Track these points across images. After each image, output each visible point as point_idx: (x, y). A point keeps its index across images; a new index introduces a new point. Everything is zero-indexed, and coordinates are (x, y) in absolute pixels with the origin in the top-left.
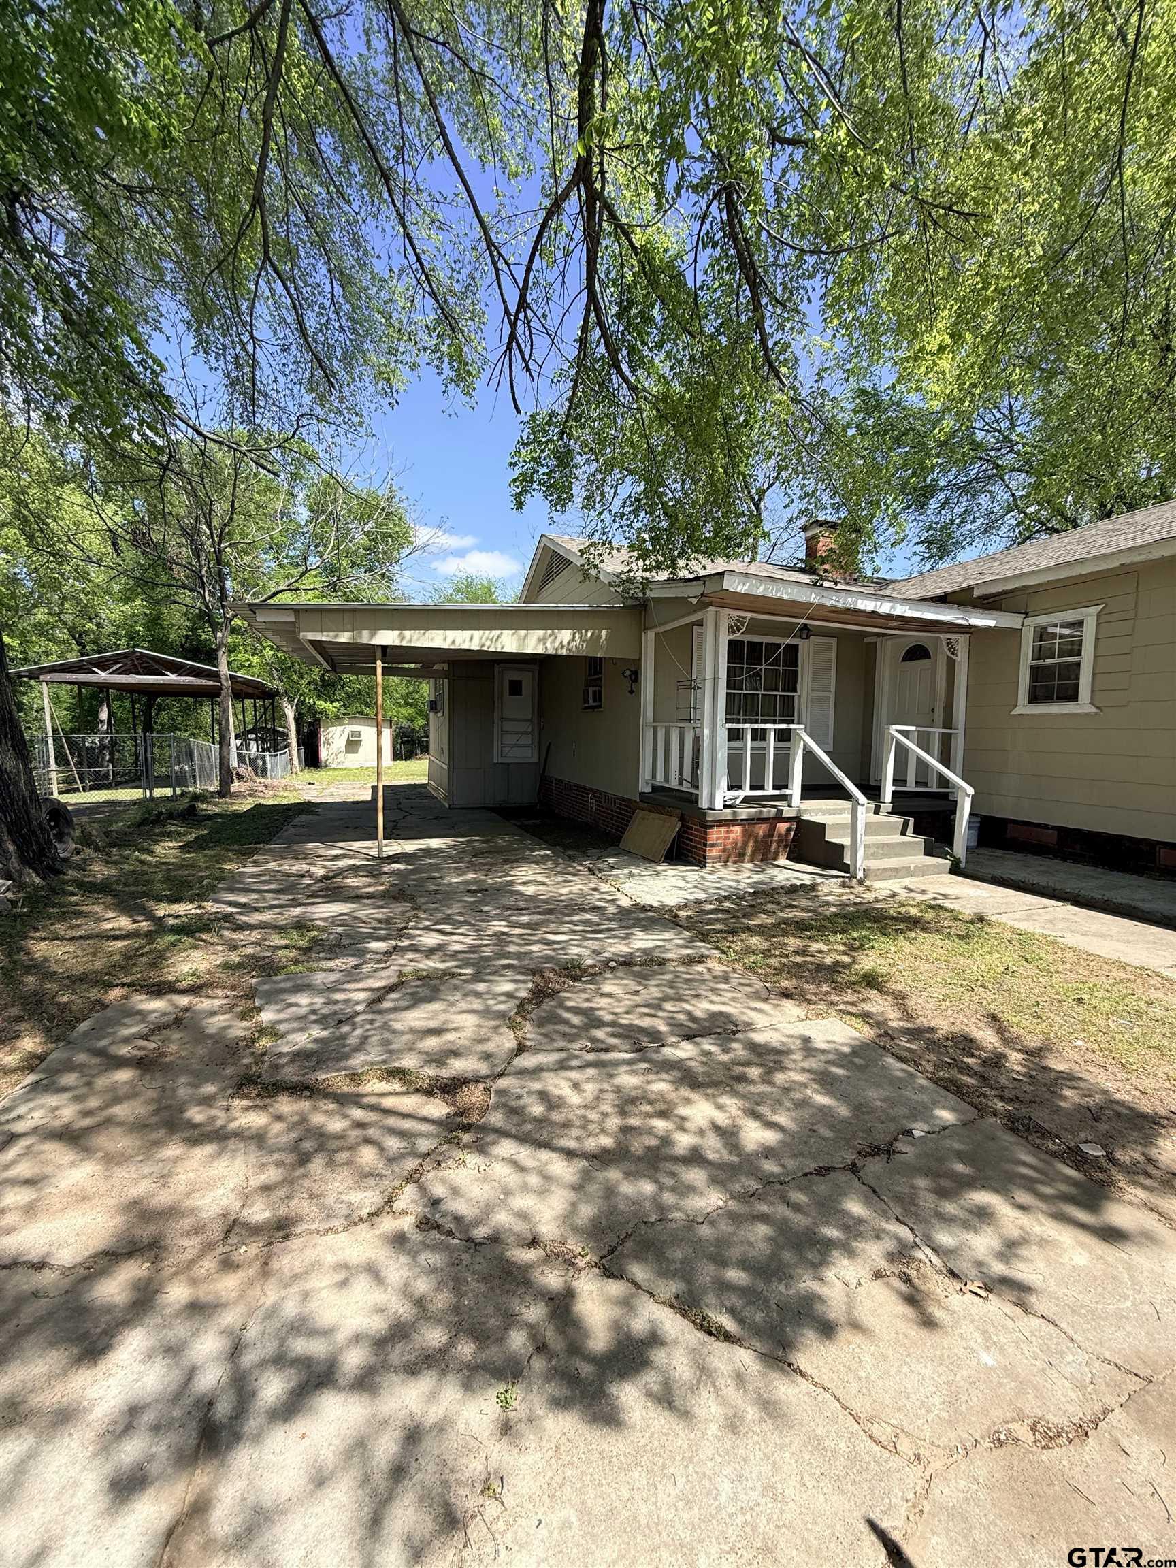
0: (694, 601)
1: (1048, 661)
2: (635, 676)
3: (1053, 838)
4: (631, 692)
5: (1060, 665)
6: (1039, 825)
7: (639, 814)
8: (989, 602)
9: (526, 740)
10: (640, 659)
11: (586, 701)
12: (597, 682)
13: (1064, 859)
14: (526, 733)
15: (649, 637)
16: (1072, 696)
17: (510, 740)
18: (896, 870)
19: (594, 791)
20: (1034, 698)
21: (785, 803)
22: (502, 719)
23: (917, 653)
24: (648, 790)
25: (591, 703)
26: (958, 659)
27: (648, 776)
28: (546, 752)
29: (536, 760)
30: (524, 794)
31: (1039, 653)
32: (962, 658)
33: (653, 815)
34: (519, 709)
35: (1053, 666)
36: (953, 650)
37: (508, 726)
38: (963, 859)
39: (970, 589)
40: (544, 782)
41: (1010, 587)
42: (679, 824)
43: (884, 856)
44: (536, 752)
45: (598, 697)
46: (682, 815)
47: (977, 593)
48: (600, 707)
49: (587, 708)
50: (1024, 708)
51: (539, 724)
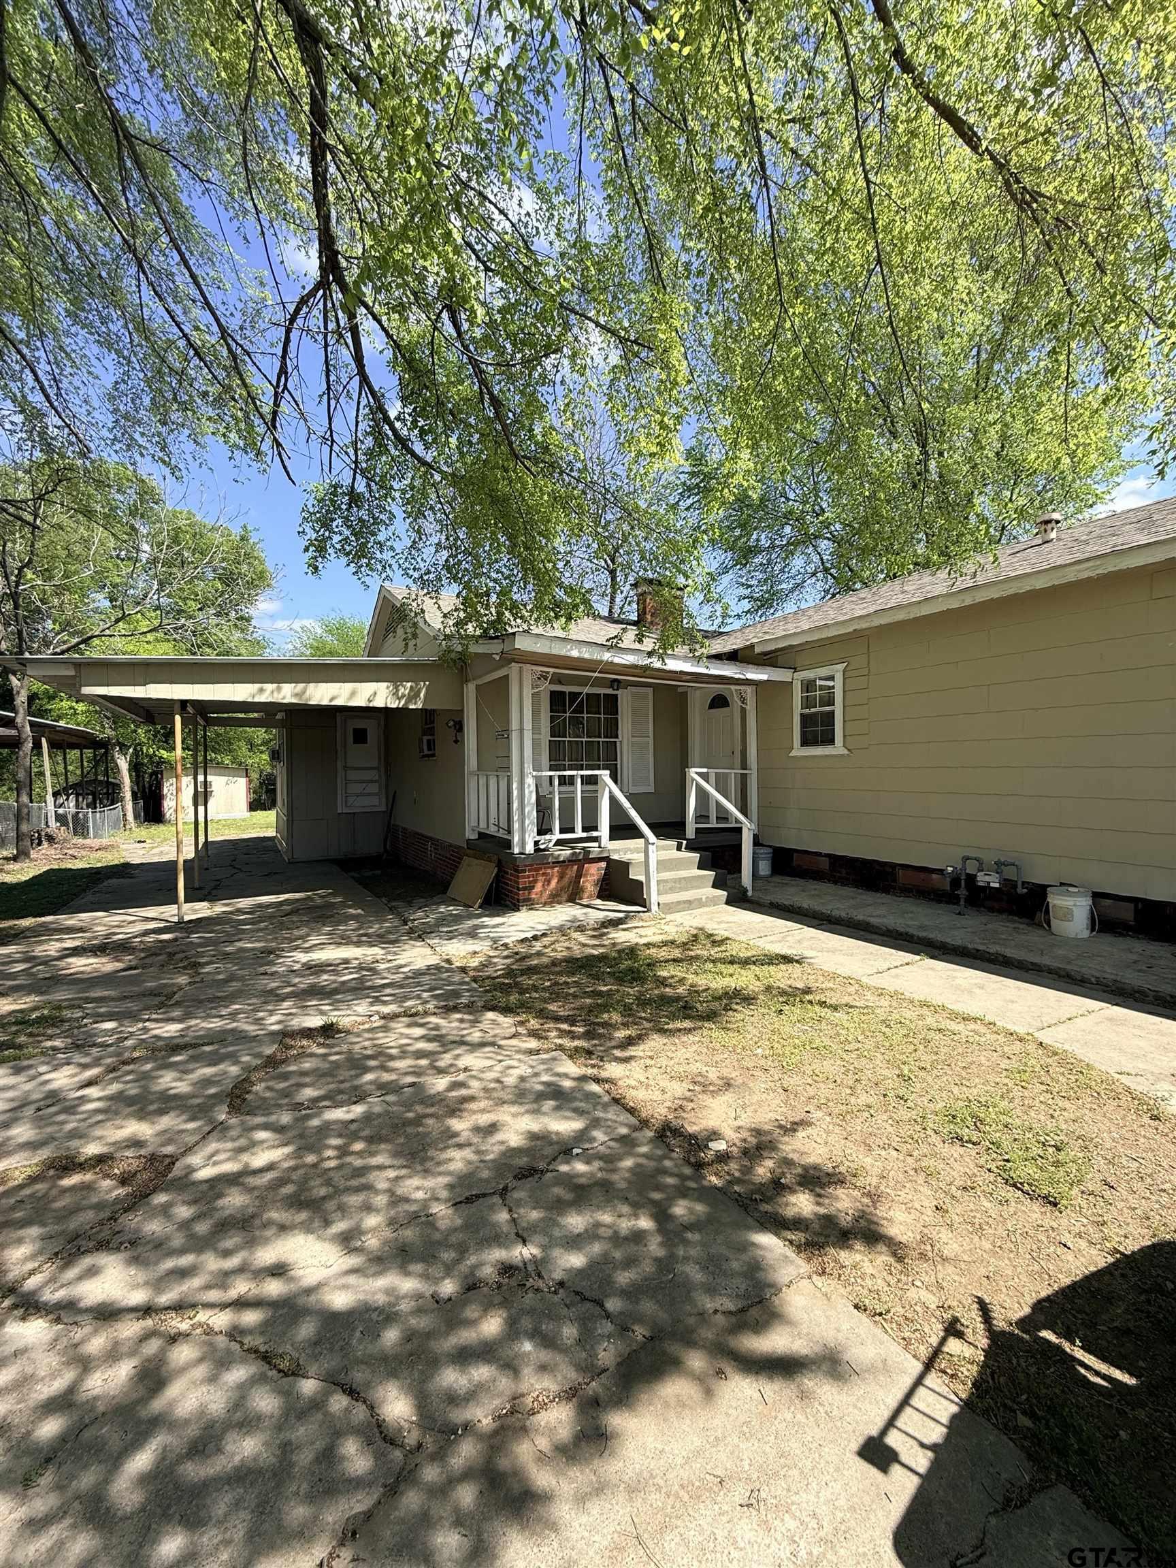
0: (497, 658)
1: (813, 710)
2: (459, 726)
3: (825, 864)
4: (456, 741)
5: (822, 713)
6: (816, 854)
7: (466, 860)
8: (768, 659)
9: (374, 788)
10: (462, 711)
11: (421, 751)
12: (430, 731)
13: (835, 883)
14: (372, 781)
15: (470, 690)
16: (830, 741)
17: (355, 788)
18: (689, 902)
19: (431, 839)
20: (805, 742)
21: (596, 844)
22: (345, 768)
23: (720, 702)
24: (474, 836)
25: (426, 752)
26: (748, 708)
27: (474, 824)
28: (392, 801)
29: (383, 808)
30: (370, 844)
31: (807, 703)
32: (751, 707)
33: (476, 861)
34: (364, 757)
35: (815, 714)
36: (743, 700)
37: (352, 775)
38: (750, 888)
39: (752, 647)
40: (392, 831)
41: (780, 646)
42: (496, 870)
43: (681, 889)
44: (384, 800)
45: (431, 745)
46: (499, 861)
47: (757, 650)
48: (433, 755)
49: (424, 756)
50: (798, 751)
51: (386, 771)
